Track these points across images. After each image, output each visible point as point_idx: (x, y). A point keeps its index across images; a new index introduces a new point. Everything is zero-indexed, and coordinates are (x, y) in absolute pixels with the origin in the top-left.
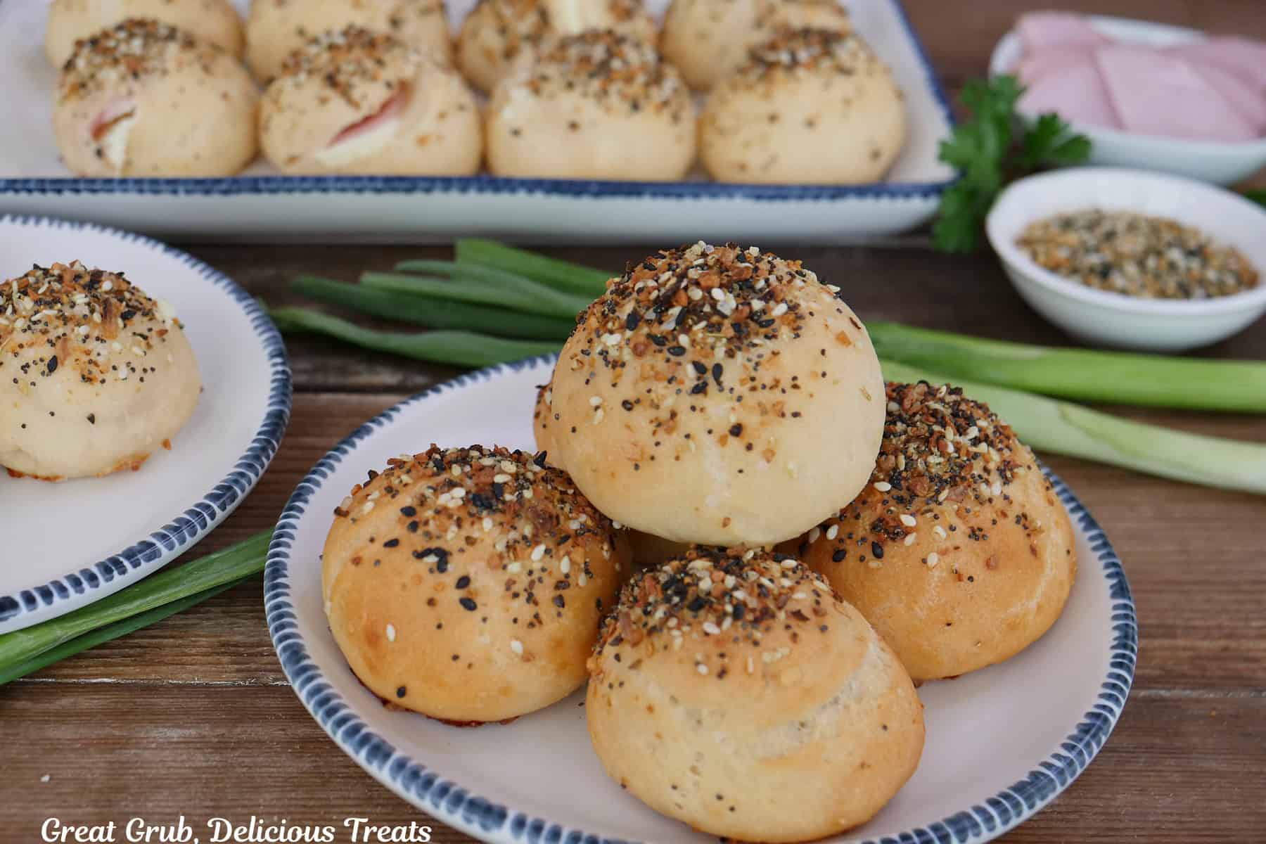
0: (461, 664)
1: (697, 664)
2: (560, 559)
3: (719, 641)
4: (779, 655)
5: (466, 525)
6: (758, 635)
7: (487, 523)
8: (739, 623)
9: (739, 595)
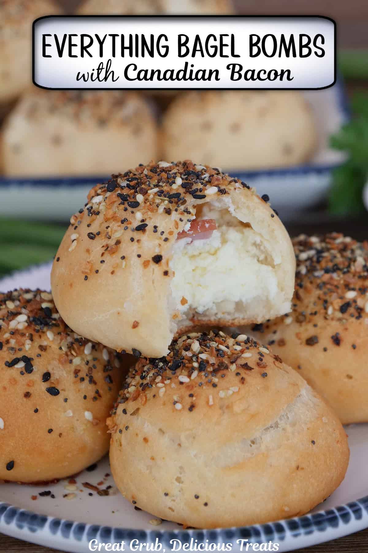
0: (55, 434)
1: (175, 403)
2: (101, 352)
3: (189, 387)
4: (230, 392)
5: (36, 337)
6: (216, 380)
7: (50, 335)
8: (203, 373)
9: (203, 356)
